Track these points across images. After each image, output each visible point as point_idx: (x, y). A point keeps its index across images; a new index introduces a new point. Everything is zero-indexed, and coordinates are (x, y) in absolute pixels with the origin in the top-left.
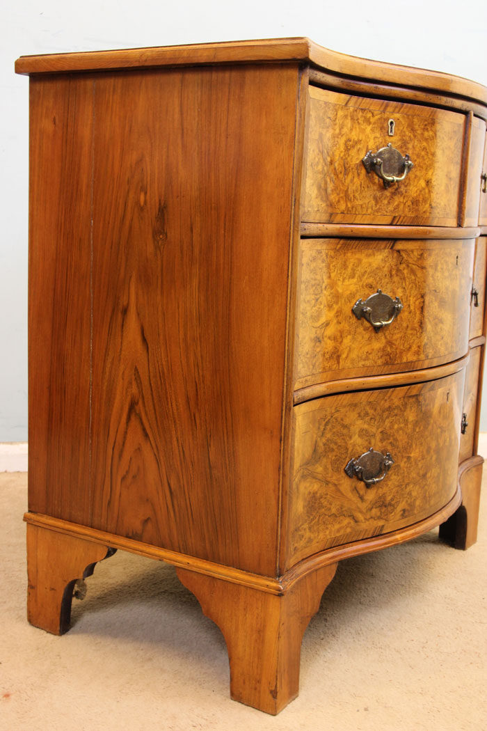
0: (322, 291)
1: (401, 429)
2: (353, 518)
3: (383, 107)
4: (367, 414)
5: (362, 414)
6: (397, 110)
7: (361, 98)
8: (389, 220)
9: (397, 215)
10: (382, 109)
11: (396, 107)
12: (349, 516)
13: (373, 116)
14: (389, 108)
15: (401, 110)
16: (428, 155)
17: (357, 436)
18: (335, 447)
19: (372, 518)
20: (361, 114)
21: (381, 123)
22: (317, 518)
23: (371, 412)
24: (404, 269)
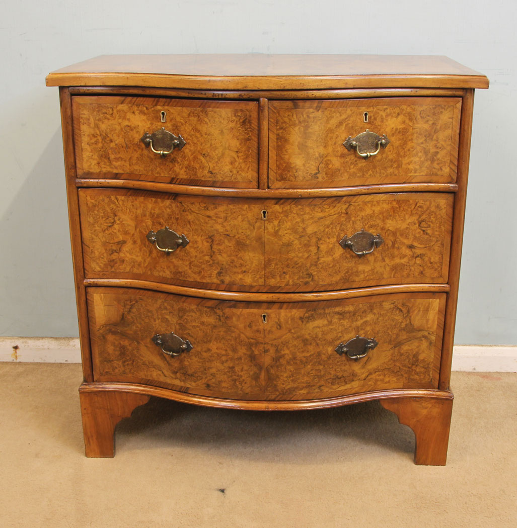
0: (115, 221)
1: (197, 326)
2: (163, 373)
3: (155, 103)
4: (166, 308)
5: (162, 307)
6: (166, 104)
7: (135, 99)
8: (169, 180)
9: (174, 176)
10: (154, 104)
11: (165, 102)
12: (159, 370)
13: (147, 108)
14: (159, 103)
15: (171, 104)
16: (202, 136)
17: (160, 320)
18: (142, 322)
19: (177, 378)
20: (136, 108)
21: (154, 113)
22: (132, 362)
23: (168, 307)
24: (187, 215)
